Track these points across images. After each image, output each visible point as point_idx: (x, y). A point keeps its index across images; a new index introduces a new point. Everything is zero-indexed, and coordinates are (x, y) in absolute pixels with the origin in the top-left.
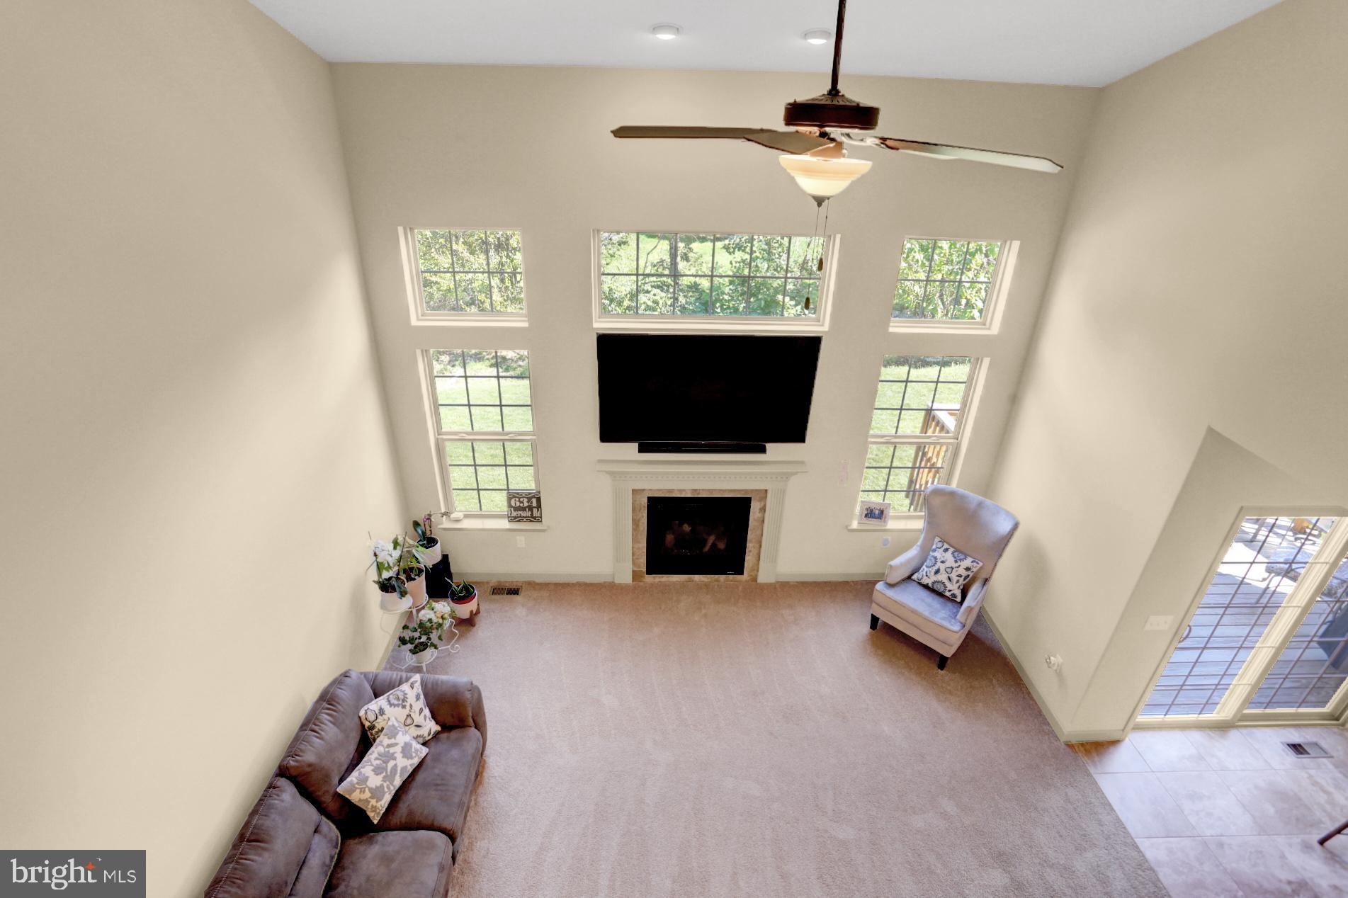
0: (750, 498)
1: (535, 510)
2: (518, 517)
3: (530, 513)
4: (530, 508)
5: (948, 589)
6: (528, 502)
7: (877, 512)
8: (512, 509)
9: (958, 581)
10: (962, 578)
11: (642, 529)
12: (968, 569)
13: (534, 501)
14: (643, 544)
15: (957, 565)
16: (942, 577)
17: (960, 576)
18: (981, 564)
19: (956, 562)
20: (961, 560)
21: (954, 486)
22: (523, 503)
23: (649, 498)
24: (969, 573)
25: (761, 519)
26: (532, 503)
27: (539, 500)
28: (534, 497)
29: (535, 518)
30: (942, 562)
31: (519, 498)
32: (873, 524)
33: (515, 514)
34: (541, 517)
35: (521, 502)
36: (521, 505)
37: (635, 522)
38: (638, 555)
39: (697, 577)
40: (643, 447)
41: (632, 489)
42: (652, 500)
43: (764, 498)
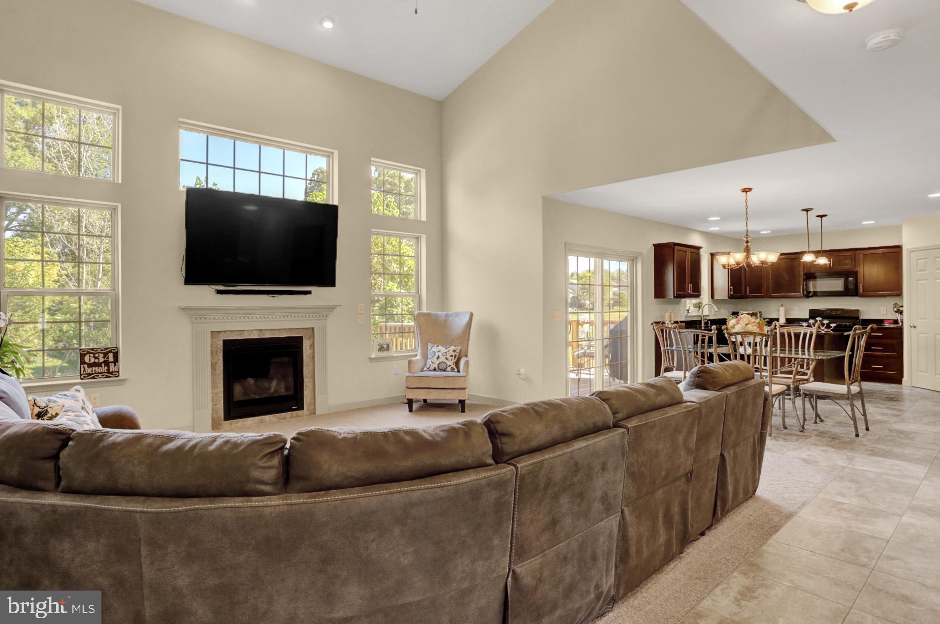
0: (302, 337)
1: (112, 366)
2: (93, 374)
3: (106, 368)
4: (107, 363)
5: (448, 365)
6: (104, 357)
7: (385, 346)
8: (86, 365)
9: (452, 360)
10: (453, 357)
11: (218, 373)
12: (454, 351)
13: (111, 355)
15: (447, 350)
16: (442, 359)
17: (452, 356)
18: (460, 347)
19: (446, 349)
20: (449, 347)
21: (425, 310)
22: (99, 359)
23: (224, 341)
24: (456, 353)
26: (108, 358)
27: (116, 355)
28: (110, 352)
29: (111, 373)
30: (439, 352)
31: (94, 354)
32: (384, 354)
33: (89, 370)
34: (118, 372)
35: (96, 358)
36: (97, 361)
37: (213, 366)
38: (216, 401)
39: (267, 418)
40: (219, 292)
41: (212, 332)
42: (226, 343)
43: (312, 336)
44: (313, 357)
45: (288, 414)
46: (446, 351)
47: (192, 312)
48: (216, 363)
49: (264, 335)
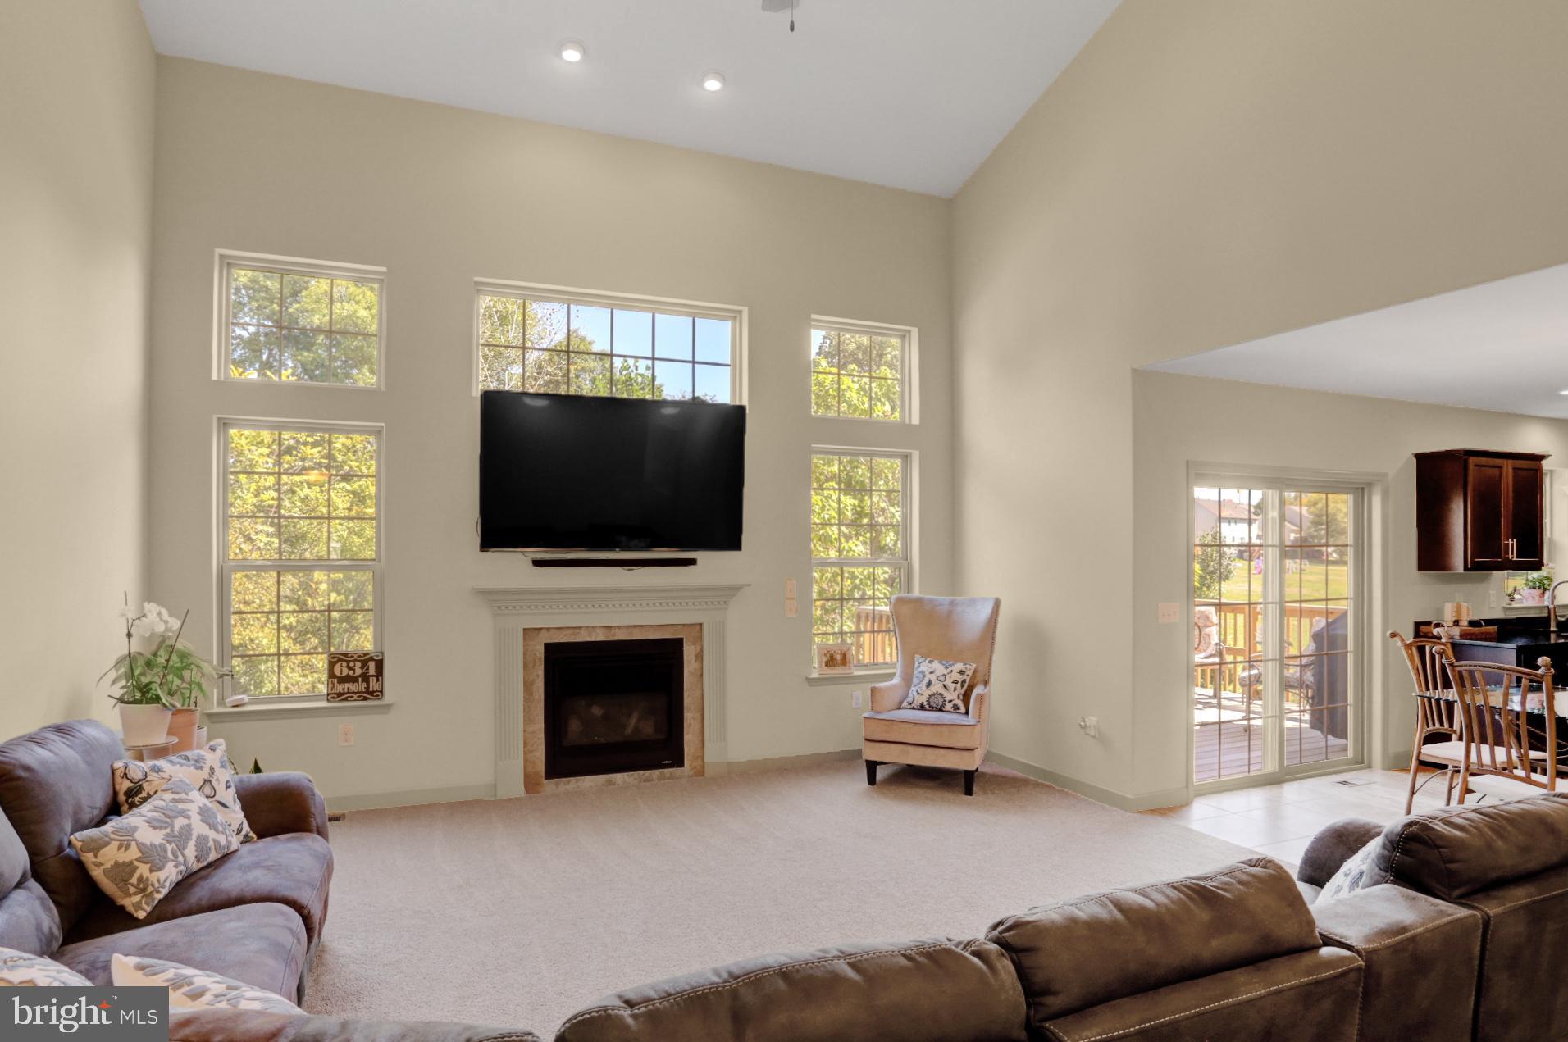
0: (682, 639)
1: (373, 680)
2: (344, 694)
3: (364, 685)
4: (365, 678)
5: (947, 699)
6: (362, 668)
7: (839, 657)
8: (336, 680)
9: (955, 689)
10: (959, 685)
11: (536, 698)
12: (962, 672)
13: (372, 665)
14: (540, 725)
15: (949, 670)
16: (937, 687)
17: (956, 682)
18: (974, 665)
19: (946, 668)
20: (951, 665)
21: (916, 593)
22: (354, 670)
23: (547, 646)
24: (965, 677)
25: (699, 673)
26: (368, 669)
27: (380, 665)
28: (372, 660)
29: (372, 693)
30: (931, 673)
31: (348, 662)
32: (837, 671)
33: (340, 688)
34: (381, 692)
35: (350, 668)
36: (351, 673)
37: (528, 686)
38: (532, 745)
39: (619, 778)
40: (537, 563)
41: (524, 629)
42: (549, 647)
43: (699, 639)
44: (702, 675)
45: (656, 773)
46: (945, 672)
47: (494, 598)
48: (532, 683)
49: (614, 635)
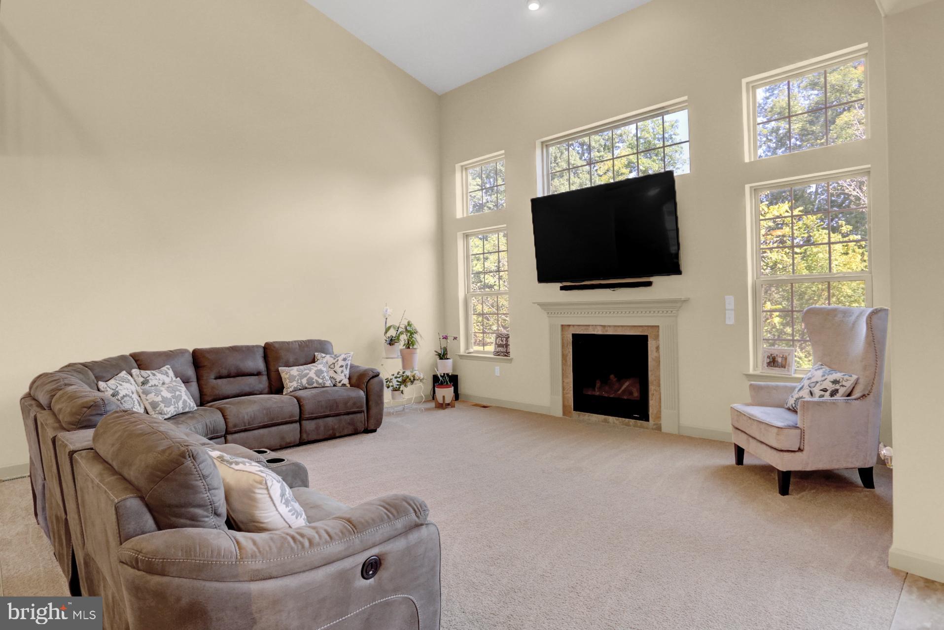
0: (647, 335)
2: (499, 352)
3: (506, 349)
4: (507, 345)
6: (506, 341)
8: (497, 346)
10: (828, 394)
11: (569, 364)
12: (835, 382)
13: (509, 340)
15: (823, 377)
16: (804, 391)
17: (824, 389)
19: (823, 375)
23: (574, 335)
24: (837, 386)
28: (509, 337)
29: (507, 353)
31: (502, 338)
33: (498, 349)
34: (509, 353)
35: (502, 341)
36: (502, 343)
37: (564, 357)
38: (567, 390)
39: (611, 419)
40: (562, 288)
41: (562, 326)
42: (575, 337)
43: (657, 337)
44: (659, 360)
45: (632, 421)
48: (567, 356)
49: (607, 331)
